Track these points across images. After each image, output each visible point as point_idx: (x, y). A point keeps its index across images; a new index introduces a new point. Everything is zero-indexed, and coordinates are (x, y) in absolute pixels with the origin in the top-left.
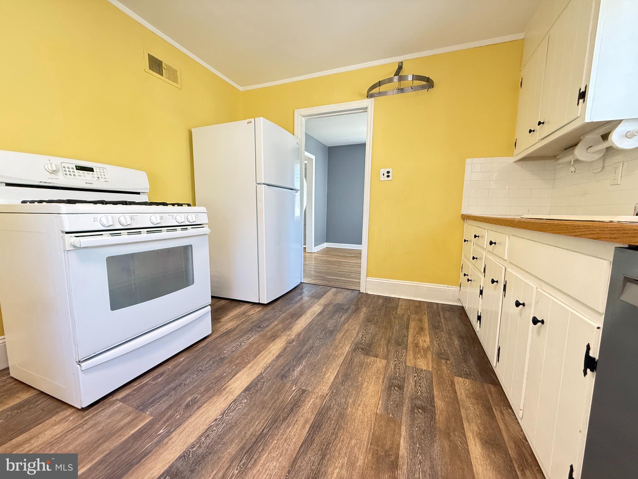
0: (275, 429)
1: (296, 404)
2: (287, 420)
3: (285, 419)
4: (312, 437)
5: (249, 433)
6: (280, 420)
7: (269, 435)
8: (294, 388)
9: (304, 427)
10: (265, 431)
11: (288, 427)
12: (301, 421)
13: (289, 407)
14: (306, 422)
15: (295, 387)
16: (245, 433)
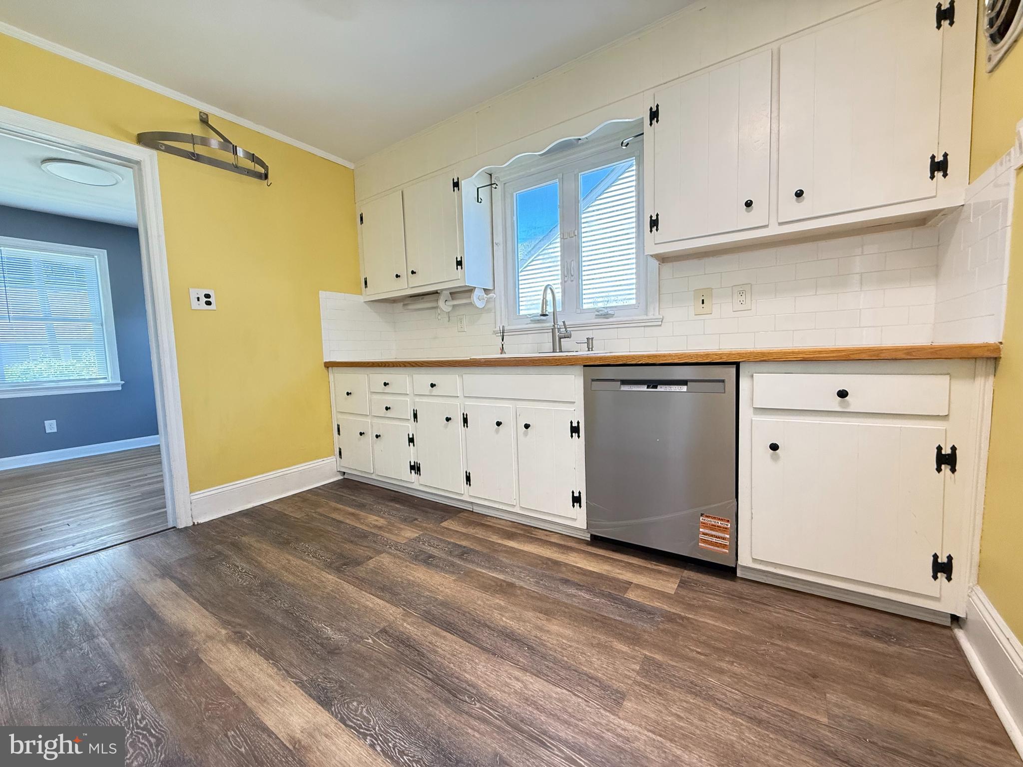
0: (432, 665)
1: (403, 642)
2: (425, 652)
3: (421, 654)
4: (461, 632)
5: (425, 695)
6: (421, 659)
7: (439, 671)
8: (370, 641)
9: (444, 638)
10: (430, 675)
11: (436, 652)
12: (434, 639)
13: (402, 648)
14: (437, 634)
15: (368, 639)
16: (423, 699)
